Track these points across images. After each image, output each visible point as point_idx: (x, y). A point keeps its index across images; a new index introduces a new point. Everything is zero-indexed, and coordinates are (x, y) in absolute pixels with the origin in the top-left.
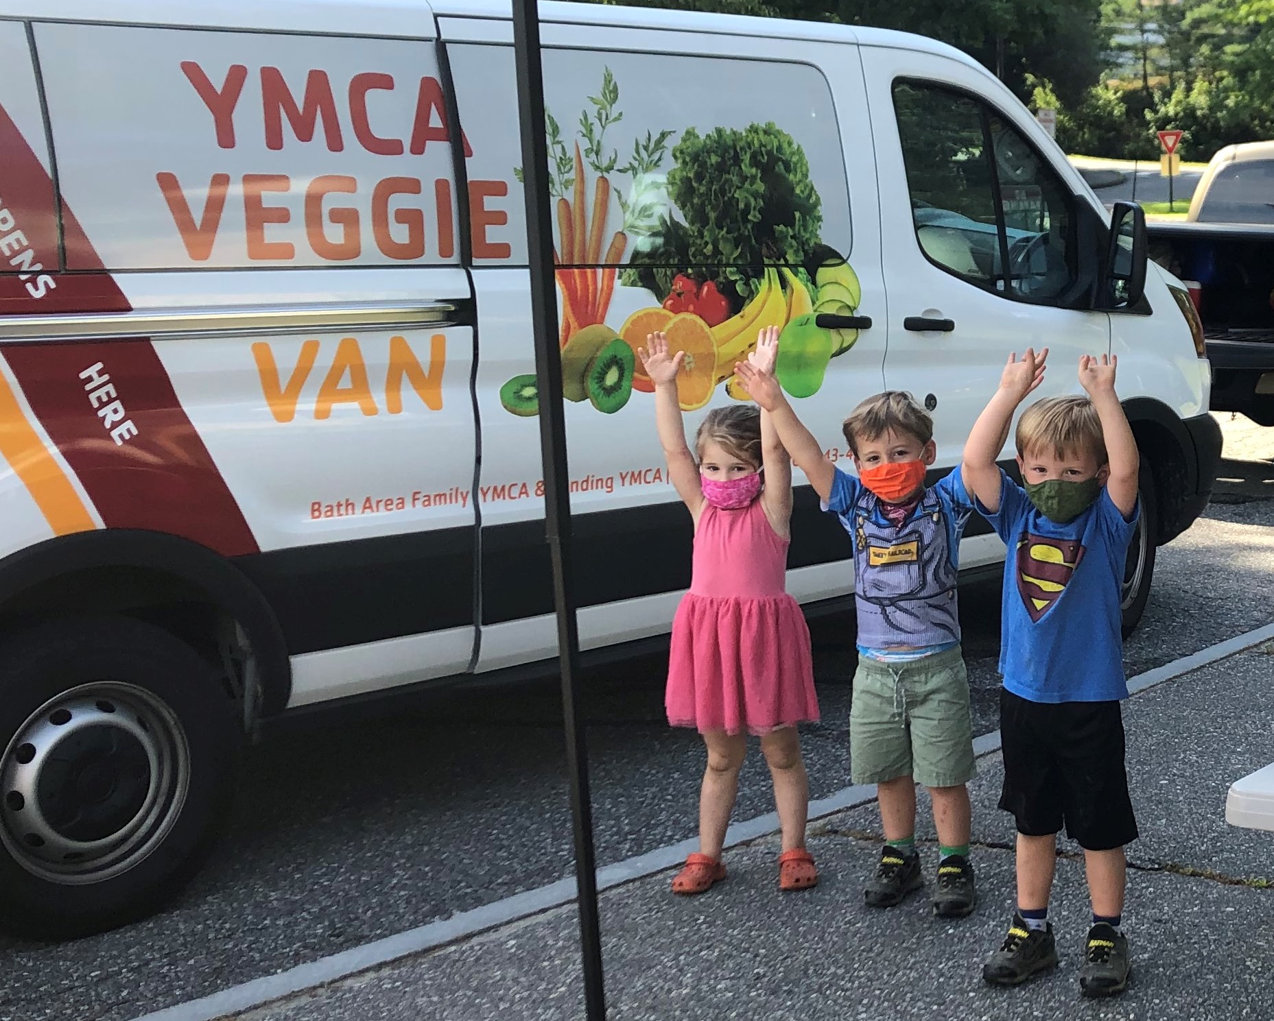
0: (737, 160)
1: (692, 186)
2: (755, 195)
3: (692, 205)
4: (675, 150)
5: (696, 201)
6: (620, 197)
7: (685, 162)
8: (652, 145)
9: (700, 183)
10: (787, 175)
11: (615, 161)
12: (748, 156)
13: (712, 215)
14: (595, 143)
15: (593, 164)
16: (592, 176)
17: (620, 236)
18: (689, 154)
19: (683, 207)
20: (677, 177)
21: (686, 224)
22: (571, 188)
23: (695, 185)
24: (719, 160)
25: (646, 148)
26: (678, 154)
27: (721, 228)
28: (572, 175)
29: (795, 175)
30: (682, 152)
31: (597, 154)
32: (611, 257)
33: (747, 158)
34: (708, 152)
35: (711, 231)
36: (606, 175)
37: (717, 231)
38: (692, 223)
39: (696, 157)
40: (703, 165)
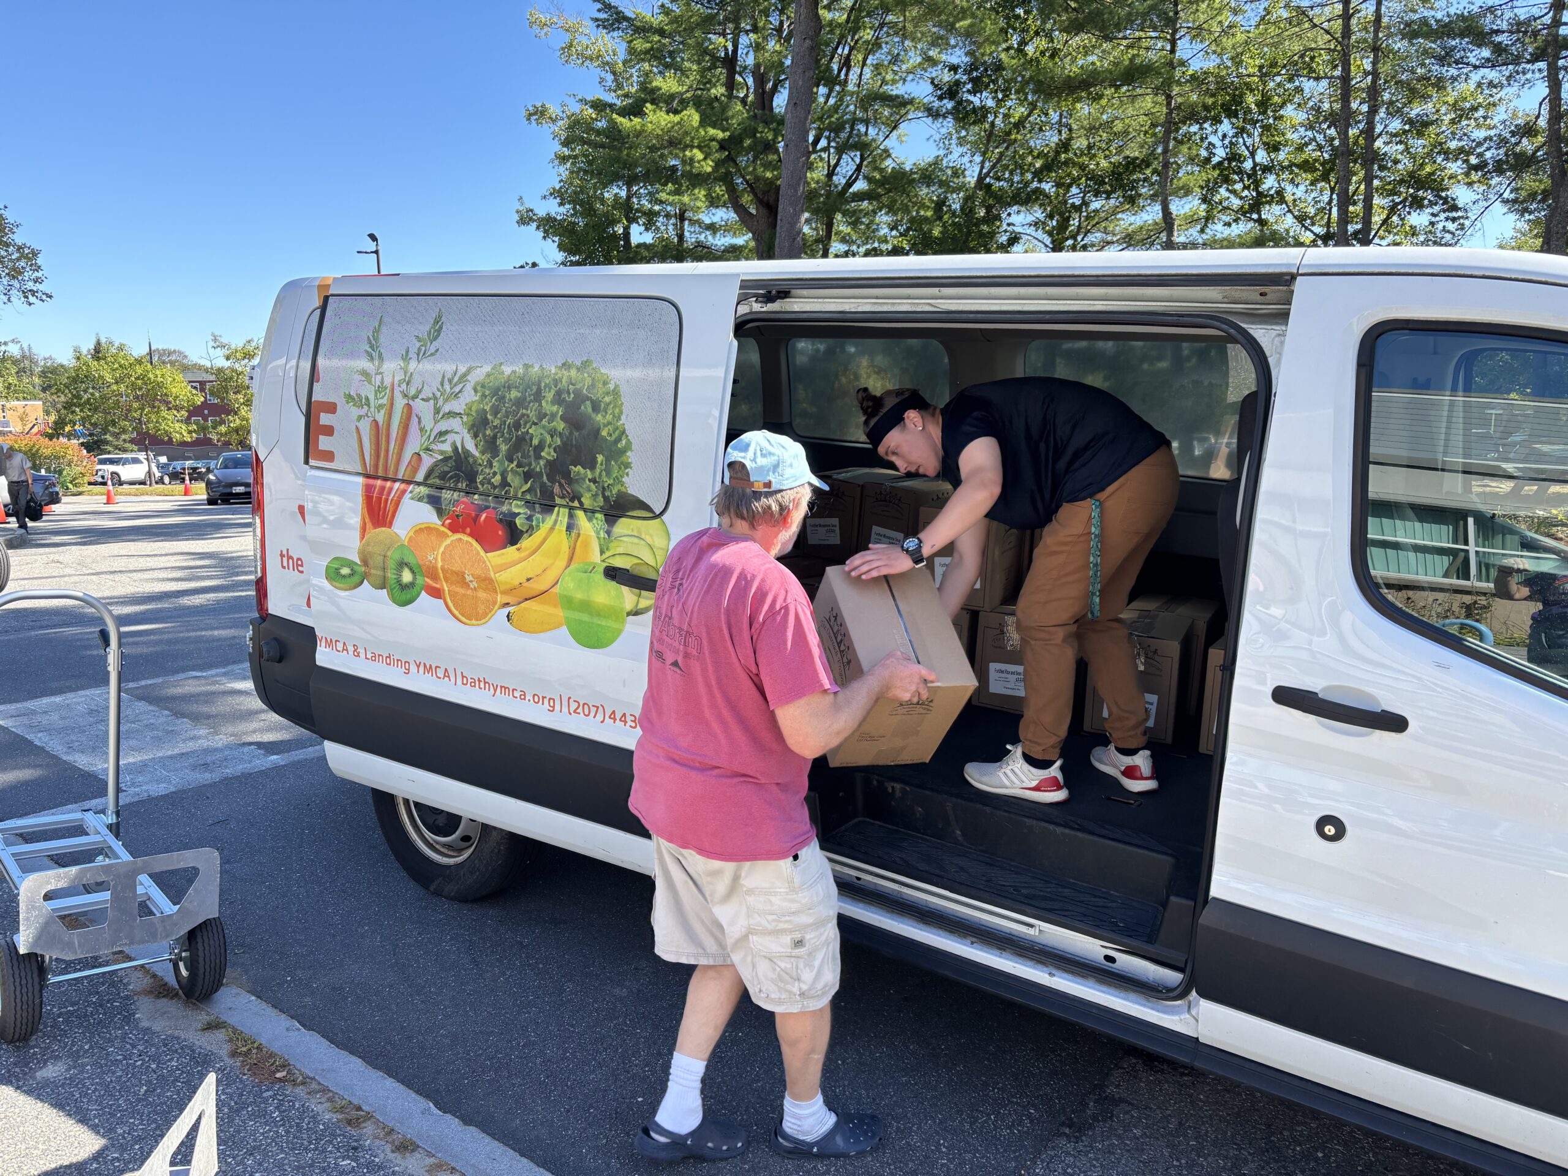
0: (538, 397)
1: (486, 418)
2: (553, 433)
3: (484, 435)
4: (477, 383)
5: (488, 432)
6: (419, 422)
7: (484, 396)
8: (456, 379)
9: (495, 417)
10: (593, 415)
11: (420, 391)
12: (553, 392)
13: (504, 448)
14: (408, 375)
15: (402, 392)
16: (400, 403)
17: (415, 457)
18: (489, 388)
19: (476, 436)
20: (474, 409)
21: (477, 454)
22: (383, 412)
23: (489, 417)
24: (519, 395)
25: (450, 381)
26: (479, 388)
27: (511, 461)
28: (384, 401)
29: (604, 417)
30: (483, 386)
31: (408, 384)
32: (408, 473)
33: (550, 395)
34: (509, 388)
35: (501, 462)
36: (411, 402)
37: (506, 463)
38: (483, 453)
39: (495, 392)
40: (502, 399)
